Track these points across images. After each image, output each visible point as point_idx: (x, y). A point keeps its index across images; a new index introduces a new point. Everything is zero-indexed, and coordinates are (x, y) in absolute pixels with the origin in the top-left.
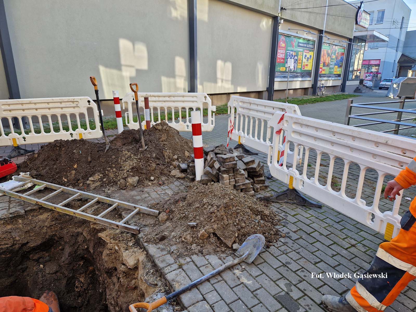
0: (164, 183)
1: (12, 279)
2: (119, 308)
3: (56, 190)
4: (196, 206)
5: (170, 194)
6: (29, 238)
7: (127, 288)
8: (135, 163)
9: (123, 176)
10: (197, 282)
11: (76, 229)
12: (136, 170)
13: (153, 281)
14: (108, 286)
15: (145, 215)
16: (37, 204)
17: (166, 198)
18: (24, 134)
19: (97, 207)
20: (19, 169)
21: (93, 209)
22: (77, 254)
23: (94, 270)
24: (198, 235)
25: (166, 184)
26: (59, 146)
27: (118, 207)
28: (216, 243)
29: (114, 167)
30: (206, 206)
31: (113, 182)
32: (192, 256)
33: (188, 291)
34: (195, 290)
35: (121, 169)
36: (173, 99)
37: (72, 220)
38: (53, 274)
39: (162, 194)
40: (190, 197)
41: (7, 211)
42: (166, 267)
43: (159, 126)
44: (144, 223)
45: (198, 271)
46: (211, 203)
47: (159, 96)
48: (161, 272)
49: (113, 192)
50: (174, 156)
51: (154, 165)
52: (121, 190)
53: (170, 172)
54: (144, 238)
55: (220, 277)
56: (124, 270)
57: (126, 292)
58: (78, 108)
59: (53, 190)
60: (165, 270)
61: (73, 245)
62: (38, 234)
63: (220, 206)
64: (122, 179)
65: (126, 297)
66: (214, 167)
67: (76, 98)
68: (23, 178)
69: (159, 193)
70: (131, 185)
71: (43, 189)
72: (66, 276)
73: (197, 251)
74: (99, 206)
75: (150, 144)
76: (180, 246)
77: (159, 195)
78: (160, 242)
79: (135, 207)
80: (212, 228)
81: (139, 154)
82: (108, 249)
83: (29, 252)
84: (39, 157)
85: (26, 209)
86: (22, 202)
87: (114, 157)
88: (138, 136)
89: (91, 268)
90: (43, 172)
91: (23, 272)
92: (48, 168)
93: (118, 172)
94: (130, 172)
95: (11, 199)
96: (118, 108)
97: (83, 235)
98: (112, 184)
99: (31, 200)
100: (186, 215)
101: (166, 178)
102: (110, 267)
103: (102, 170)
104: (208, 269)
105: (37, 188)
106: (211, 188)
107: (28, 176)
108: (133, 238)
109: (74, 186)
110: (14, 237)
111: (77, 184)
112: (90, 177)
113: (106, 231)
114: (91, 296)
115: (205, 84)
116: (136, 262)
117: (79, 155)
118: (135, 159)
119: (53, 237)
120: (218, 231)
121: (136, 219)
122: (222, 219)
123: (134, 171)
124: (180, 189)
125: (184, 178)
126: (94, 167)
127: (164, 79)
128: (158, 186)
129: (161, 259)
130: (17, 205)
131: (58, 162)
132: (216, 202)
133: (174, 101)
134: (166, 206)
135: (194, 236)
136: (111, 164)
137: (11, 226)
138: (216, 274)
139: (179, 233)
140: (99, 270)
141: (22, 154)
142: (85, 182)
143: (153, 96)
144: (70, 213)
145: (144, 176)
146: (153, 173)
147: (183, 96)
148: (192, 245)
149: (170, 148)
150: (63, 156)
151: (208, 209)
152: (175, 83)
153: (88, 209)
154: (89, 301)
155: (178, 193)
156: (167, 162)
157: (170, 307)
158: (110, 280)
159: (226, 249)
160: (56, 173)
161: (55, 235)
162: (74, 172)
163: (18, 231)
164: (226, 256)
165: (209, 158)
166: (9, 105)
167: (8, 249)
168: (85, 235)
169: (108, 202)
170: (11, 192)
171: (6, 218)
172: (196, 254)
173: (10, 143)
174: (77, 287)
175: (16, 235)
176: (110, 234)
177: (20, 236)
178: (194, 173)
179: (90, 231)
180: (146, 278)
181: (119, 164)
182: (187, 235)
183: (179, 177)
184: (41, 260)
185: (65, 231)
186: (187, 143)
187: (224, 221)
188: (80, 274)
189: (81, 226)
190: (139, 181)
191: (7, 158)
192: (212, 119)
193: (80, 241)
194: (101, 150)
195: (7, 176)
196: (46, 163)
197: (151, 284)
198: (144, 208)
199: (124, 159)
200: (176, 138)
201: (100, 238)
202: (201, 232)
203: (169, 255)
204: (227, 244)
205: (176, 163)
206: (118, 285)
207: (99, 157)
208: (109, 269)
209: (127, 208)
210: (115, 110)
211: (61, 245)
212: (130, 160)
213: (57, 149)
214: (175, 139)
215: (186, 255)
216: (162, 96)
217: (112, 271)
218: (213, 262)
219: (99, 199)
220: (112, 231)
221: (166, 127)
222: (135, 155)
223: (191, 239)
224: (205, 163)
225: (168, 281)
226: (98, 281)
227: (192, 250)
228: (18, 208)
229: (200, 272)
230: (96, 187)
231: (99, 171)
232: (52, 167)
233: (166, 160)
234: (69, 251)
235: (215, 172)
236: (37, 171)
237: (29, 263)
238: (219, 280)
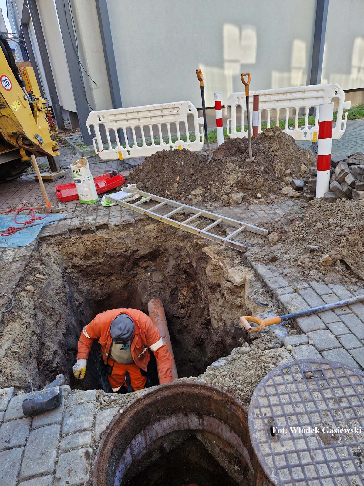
0: (273, 202)
1: (125, 282)
2: (222, 323)
3: (160, 203)
4: (319, 227)
5: (280, 214)
6: (139, 246)
7: (232, 304)
8: (240, 176)
9: (226, 191)
10: (318, 309)
11: (180, 243)
12: (241, 185)
13: (263, 301)
14: (211, 301)
15: (252, 234)
16: (145, 214)
17: (276, 218)
18: (128, 148)
19: (199, 222)
20: (126, 181)
21: (196, 224)
22: (180, 268)
23: (196, 286)
24: (319, 260)
25: (276, 203)
26: (162, 156)
27: (222, 223)
28: (343, 271)
29: (217, 181)
30: (332, 227)
31: (215, 198)
32: (310, 282)
33: (306, 317)
34: (315, 318)
35: (224, 183)
36: (289, 96)
37: (176, 234)
38: (159, 283)
39: (271, 213)
40: (309, 216)
41: (120, 219)
42: (279, 288)
43: (270, 131)
44: (251, 242)
45: (319, 298)
46: (340, 224)
47: (271, 94)
48: (273, 293)
49: (216, 208)
50: (287, 171)
51: (262, 180)
52: (224, 207)
53: (281, 189)
54: (252, 257)
55: (349, 309)
56: (229, 286)
57: (231, 308)
58: (178, 115)
59: (157, 202)
60: (277, 291)
61: (177, 258)
62: (146, 244)
63: (353, 228)
64: (226, 195)
65: (231, 314)
66: (346, 182)
67: (177, 103)
68: (130, 189)
69: (268, 212)
70: (235, 202)
71: (148, 201)
72: (170, 287)
73: (317, 277)
74: (202, 221)
75: (258, 154)
76: (295, 270)
77: (267, 214)
78: (270, 263)
79: (241, 225)
80: (341, 254)
81: (245, 166)
82: (211, 264)
83: (138, 259)
84: (144, 169)
85: (136, 219)
86: (132, 212)
87: (217, 169)
88: (243, 146)
89: (192, 284)
90: (148, 184)
91: (134, 277)
92: (152, 180)
93: (221, 187)
94: (234, 187)
95: (123, 209)
96: (219, 114)
97: (186, 250)
98: (214, 200)
99: (139, 210)
100: (303, 237)
101: (275, 196)
102: (214, 283)
103: (204, 183)
104: (332, 299)
105: (143, 200)
106: (341, 206)
107: (135, 187)
108: (238, 256)
109: (177, 199)
110: (127, 243)
111: (179, 197)
112: (192, 191)
113: (210, 246)
114: (192, 309)
115: (332, 76)
116: (242, 280)
117: (181, 166)
118: (241, 172)
119: (159, 248)
120: (349, 258)
121: (242, 237)
122: (356, 244)
123: (238, 186)
124: (293, 209)
125: (299, 197)
126: (196, 180)
127: (276, 75)
128: (266, 205)
129: (272, 280)
130: (128, 214)
131: (161, 174)
132: (347, 223)
133: (290, 100)
134: (276, 226)
135: (314, 260)
136: (214, 178)
137: (124, 233)
138: (344, 305)
139: (294, 256)
140: (201, 285)
141: (127, 169)
142: (187, 196)
143: (263, 95)
144: (176, 225)
145: (249, 193)
146: (260, 190)
147: (304, 91)
148: (310, 270)
149: (283, 160)
150: (166, 167)
151: (336, 231)
152: (289, 79)
153: (190, 223)
154: (190, 314)
155: (291, 213)
156: (278, 177)
157: (284, 329)
158: (213, 296)
159: (357, 280)
160: (160, 186)
161: (161, 246)
162: (176, 185)
163: (130, 238)
164: (357, 288)
165: (338, 170)
166: (115, 115)
167: (122, 254)
168: (188, 250)
169: (211, 217)
170: (122, 201)
171: (120, 225)
172: (316, 280)
173: (116, 157)
174: (180, 299)
175: (129, 242)
176: (215, 250)
177: (131, 243)
178: (314, 191)
179: (193, 245)
180: (254, 296)
181: (222, 177)
182: (304, 258)
183: (292, 195)
184: (148, 269)
185: (169, 244)
186: (304, 154)
187: (359, 246)
188: (183, 287)
189: (184, 240)
190: (243, 198)
191: (116, 171)
192: (343, 121)
193: (183, 255)
194: (204, 161)
195: (117, 187)
196: (150, 175)
197: (261, 304)
198: (251, 226)
199: (228, 171)
200: (291, 147)
201: (204, 253)
202: (324, 257)
203: (282, 278)
204: (360, 275)
205: (288, 179)
206: (222, 301)
207: (201, 169)
208: (213, 285)
209: (232, 224)
210: (215, 117)
211: (166, 257)
212: (234, 173)
213: (160, 160)
214: (289, 149)
215: (303, 280)
216: (275, 94)
217: (216, 287)
218: (339, 293)
219: (202, 213)
220: (216, 247)
221: (279, 133)
222: (240, 167)
223: (310, 264)
224: (331, 177)
225: (282, 303)
226: (199, 296)
227: (311, 275)
228: (128, 217)
229: (321, 300)
230: (198, 202)
231: (202, 185)
232: (156, 178)
233: (276, 175)
234: (173, 264)
235: (345, 188)
236: (143, 183)
237: (138, 270)
238: (347, 312)
